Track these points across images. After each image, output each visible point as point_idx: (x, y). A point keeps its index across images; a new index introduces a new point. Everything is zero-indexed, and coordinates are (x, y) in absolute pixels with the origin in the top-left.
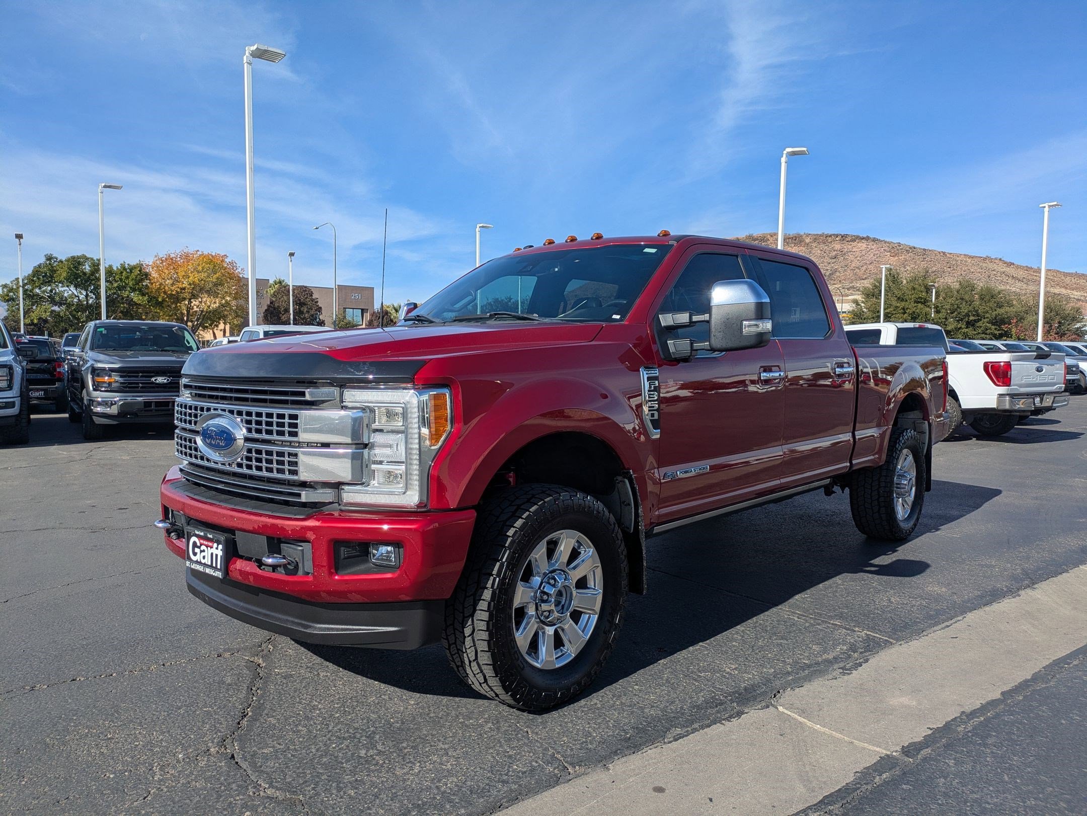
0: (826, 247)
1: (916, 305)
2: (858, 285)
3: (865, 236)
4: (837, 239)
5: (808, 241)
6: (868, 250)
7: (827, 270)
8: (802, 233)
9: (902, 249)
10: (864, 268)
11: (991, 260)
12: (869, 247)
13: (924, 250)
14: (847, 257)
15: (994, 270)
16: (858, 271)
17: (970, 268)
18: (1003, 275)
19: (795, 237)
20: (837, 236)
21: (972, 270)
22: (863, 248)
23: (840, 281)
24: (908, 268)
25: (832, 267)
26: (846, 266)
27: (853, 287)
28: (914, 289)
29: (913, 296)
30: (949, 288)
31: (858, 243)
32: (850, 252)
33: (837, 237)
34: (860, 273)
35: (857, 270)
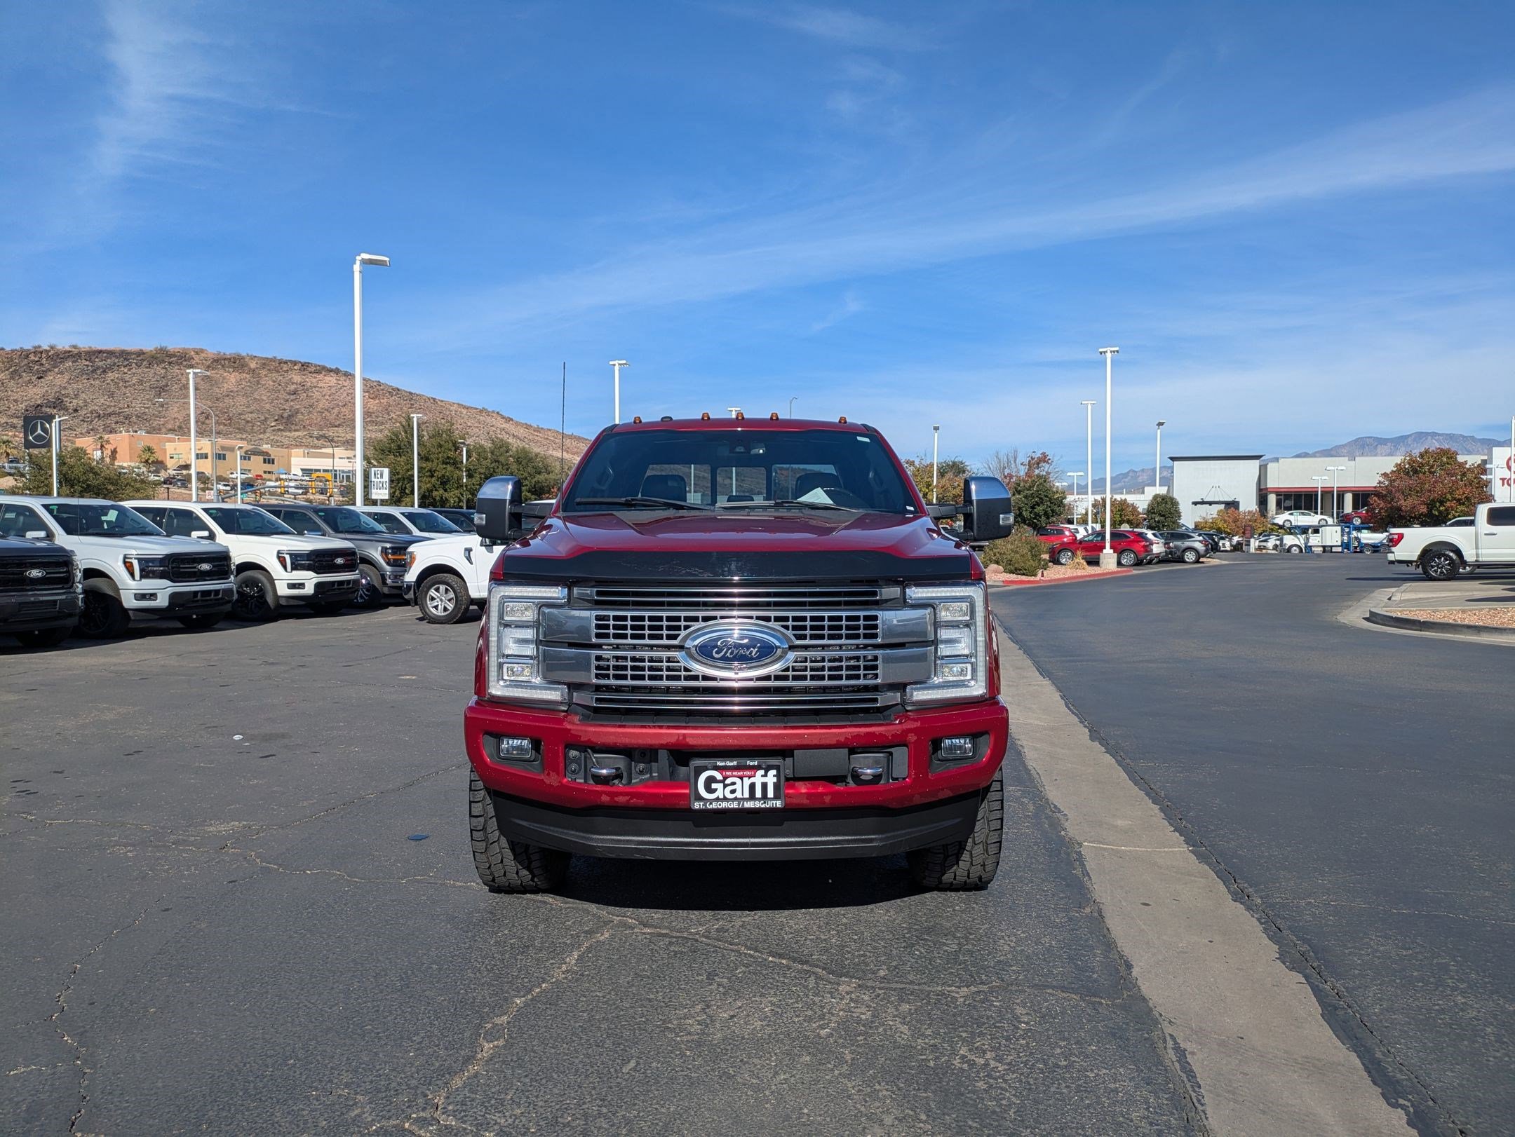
0: (281, 378)
1: (444, 466)
2: (331, 434)
3: (334, 367)
4: (296, 367)
5: (253, 365)
6: (339, 386)
7: (285, 410)
8: (244, 354)
9: (383, 390)
10: (336, 411)
11: (488, 413)
12: (340, 382)
13: (411, 393)
14: (310, 394)
15: (493, 426)
16: (328, 414)
17: (465, 420)
18: (503, 432)
19: (234, 358)
20: (295, 363)
21: (469, 424)
22: (332, 384)
23: (304, 427)
24: (393, 415)
25: (292, 407)
26: (311, 406)
27: (324, 437)
28: (440, 446)
29: (440, 455)
30: (481, 446)
31: (325, 375)
32: (315, 387)
33: (295, 365)
34: (332, 417)
35: (326, 412)
